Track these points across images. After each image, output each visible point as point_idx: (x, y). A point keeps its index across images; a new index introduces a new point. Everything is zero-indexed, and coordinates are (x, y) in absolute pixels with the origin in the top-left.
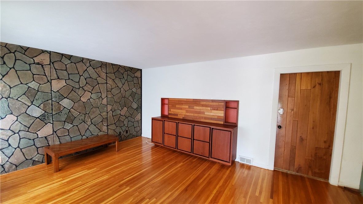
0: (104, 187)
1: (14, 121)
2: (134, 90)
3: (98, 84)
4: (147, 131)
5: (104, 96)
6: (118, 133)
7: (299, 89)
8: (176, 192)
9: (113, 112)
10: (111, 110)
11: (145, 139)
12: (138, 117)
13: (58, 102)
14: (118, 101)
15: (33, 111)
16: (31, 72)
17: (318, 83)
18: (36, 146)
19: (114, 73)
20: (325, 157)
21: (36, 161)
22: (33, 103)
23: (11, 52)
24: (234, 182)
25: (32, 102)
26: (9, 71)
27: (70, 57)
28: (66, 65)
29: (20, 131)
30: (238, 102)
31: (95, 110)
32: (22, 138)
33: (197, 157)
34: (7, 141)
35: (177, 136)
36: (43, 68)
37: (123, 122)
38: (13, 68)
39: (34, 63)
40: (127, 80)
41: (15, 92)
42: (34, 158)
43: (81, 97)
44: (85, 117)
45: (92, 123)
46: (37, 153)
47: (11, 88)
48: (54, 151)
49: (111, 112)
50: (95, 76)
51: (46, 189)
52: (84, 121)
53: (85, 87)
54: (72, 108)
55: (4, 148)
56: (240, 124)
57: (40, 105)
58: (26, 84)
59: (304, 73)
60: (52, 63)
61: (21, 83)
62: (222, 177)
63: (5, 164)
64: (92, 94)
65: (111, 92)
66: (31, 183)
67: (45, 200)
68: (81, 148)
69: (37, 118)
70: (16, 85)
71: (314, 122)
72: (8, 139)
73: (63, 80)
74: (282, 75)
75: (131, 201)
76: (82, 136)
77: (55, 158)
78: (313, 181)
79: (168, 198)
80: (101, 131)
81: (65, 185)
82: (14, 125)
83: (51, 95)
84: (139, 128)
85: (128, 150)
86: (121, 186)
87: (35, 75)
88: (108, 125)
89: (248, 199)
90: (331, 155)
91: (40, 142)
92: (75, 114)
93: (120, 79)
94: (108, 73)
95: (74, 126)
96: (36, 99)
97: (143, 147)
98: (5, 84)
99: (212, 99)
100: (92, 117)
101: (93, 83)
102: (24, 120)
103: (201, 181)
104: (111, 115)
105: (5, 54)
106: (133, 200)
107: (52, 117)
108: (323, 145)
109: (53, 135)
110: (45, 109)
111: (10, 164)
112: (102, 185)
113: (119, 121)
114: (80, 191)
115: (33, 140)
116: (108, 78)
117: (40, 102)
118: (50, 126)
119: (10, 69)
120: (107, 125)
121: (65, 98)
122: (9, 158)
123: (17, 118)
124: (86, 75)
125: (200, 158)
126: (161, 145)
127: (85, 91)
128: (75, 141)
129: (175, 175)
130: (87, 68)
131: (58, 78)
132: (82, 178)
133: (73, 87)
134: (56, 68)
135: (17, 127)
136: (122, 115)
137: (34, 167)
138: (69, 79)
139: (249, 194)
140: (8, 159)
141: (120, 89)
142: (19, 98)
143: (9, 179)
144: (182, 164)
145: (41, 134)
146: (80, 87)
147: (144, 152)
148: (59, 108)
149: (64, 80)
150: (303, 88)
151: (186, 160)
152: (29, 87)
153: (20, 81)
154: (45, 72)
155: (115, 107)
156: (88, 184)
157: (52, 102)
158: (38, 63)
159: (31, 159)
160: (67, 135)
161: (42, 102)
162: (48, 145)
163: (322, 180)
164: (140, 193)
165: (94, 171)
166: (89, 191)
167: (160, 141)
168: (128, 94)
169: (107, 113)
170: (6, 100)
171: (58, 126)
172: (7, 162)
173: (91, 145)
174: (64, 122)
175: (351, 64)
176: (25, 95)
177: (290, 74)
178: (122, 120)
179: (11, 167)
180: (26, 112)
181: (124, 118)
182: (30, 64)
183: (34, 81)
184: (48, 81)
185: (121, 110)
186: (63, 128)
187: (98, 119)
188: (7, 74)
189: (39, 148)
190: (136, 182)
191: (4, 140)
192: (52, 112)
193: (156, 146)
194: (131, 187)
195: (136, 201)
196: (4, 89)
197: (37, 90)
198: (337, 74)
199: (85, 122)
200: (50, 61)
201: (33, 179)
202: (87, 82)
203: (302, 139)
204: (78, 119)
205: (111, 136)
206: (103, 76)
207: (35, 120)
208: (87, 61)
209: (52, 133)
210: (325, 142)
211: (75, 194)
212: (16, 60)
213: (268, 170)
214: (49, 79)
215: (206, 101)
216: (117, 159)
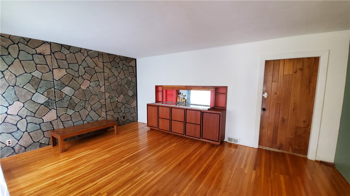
0: (107, 163)
1: (21, 107)
2: (129, 78)
3: (96, 73)
4: (142, 117)
5: (101, 84)
6: (116, 119)
7: (282, 74)
8: (171, 166)
9: (110, 99)
10: (109, 97)
11: (141, 124)
12: (134, 104)
13: (60, 89)
14: (115, 88)
15: (38, 98)
16: (34, 62)
17: (299, 68)
18: (42, 130)
19: (110, 62)
20: (304, 136)
21: (42, 143)
22: (38, 91)
23: (14, 44)
24: (223, 158)
25: (36, 90)
26: (14, 61)
27: (69, 48)
28: (65, 55)
29: (26, 116)
30: (226, 87)
31: (94, 97)
32: (29, 123)
33: (189, 138)
34: (16, 125)
35: (171, 120)
36: (45, 58)
37: (121, 108)
38: (18, 58)
39: (36, 54)
40: (122, 69)
41: (20, 81)
42: (40, 141)
43: (80, 85)
44: (85, 104)
45: (92, 110)
46: (43, 136)
47: (16, 77)
48: (59, 134)
49: (109, 99)
50: (92, 65)
51: (54, 167)
52: (84, 108)
53: (84, 76)
54: (73, 95)
55: (13, 132)
56: (228, 108)
57: (44, 93)
58: (30, 73)
59: (287, 59)
60: (52, 53)
61: (26, 72)
62: (211, 155)
63: (15, 146)
64: (90, 82)
65: (108, 80)
66: (40, 162)
67: (55, 175)
68: (84, 131)
69: (42, 104)
70: (21, 75)
71: (295, 104)
72: (17, 123)
73: (63, 69)
74: (267, 62)
75: (132, 174)
76: (83, 121)
77: (60, 140)
78: (293, 157)
79: (164, 170)
80: (100, 117)
81: (72, 162)
82: (21, 111)
83: (54, 84)
84: (135, 115)
85: (125, 134)
86: (121, 162)
87: (38, 64)
88: (107, 111)
89: (234, 171)
90: (309, 133)
91: (46, 126)
92: (76, 100)
93: (116, 68)
94: (104, 63)
95: (76, 111)
96: (40, 87)
97: (139, 131)
98: (11, 73)
99: (203, 85)
100: (92, 103)
101: (91, 72)
102: (30, 107)
103: (193, 157)
104: (109, 102)
105: (9, 46)
106: (133, 173)
107: (56, 104)
108: (302, 125)
109: (57, 120)
110: (48, 96)
111: (19, 146)
112: (105, 162)
113: (116, 107)
114: (86, 167)
115: (39, 124)
116: (105, 67)
117: (44, 90)
118: (54, 111)
119: (15, 59)
120: (105, 111)
121: (66, 86)
122: (19, 141)
123: (24, 104)
124: (84, 64)
125: (192, 139)
126: (156, 129)
127: (84, 79)
128: (77, 126)
129: (170, 153)
130: (85, 57)
131: (59, 67)
132: (86, 157)
133: (73, 76)
134: (57, 58)
135: (24, 113)
136: (119, 102)
137: (42, 149)
138: (69, 68)
139: (235, 167)
140: (17, 141)
141: (116, 77)
142: (24, 86)
143: (19, 159)
144: (175, 144)
145: (46, 119)
146: (80, 76)
147: (141, 135)
148: (61, 95)
149: (65, 69)
150: (286, 73)
151: (179, 141)
152: (33, 76)
153: (24, 70)
154: (47, 62)
155: (113, 94)
156: (93, 161)
157: (55, 90)
158: (40, 53)
159: (38, 142)
160: (70, 120)
161: (46, 90)
162: (53, 129)
163: (301, 156)
164: (139, 167)
165: (97, 151)
166: (94, 167)
167: (155, 125)
168: (124, 82)
169: (106, 100)
170: (13, 88)
171: (61, 112)
172: (16, 144)
173: (92, 129)
174: (66, 108)
175: (329, 50)
176: (30, 83)
177: (274, 61)
178: (119, 106)
179: (21, 149)
180: (31, 98)
181: (121, 104)
182: (32, 55)
183: (38, 70)
184: (50, 70)
185: (118, 98)
186: (66, 113)
187: (97, 106)
188: (12, 64)
189: (45, 131)
190: (136, 159)
191: (13, 124)
192: (55, 99)
193: (151, 130)
194: (131, 163)
195: (137, 174)
196: (11, 78)
197: (40, 78)
198: (316, 60)
199: (86, 108)
200: (51, 52)
201: (41, 159)
202: (85, 71)
203: (284, 119)
204: (79, 105)
205: (110, 121)
206: (100, 65)
207: (40, 106)
208: (85, 51)
209: (56, 118)
210: (304, 122)
211: (81, 169)
212: (19, 51)
213: (253, 148)
214: (51, 68)
215: (197, 87)
216: (116, 141)
